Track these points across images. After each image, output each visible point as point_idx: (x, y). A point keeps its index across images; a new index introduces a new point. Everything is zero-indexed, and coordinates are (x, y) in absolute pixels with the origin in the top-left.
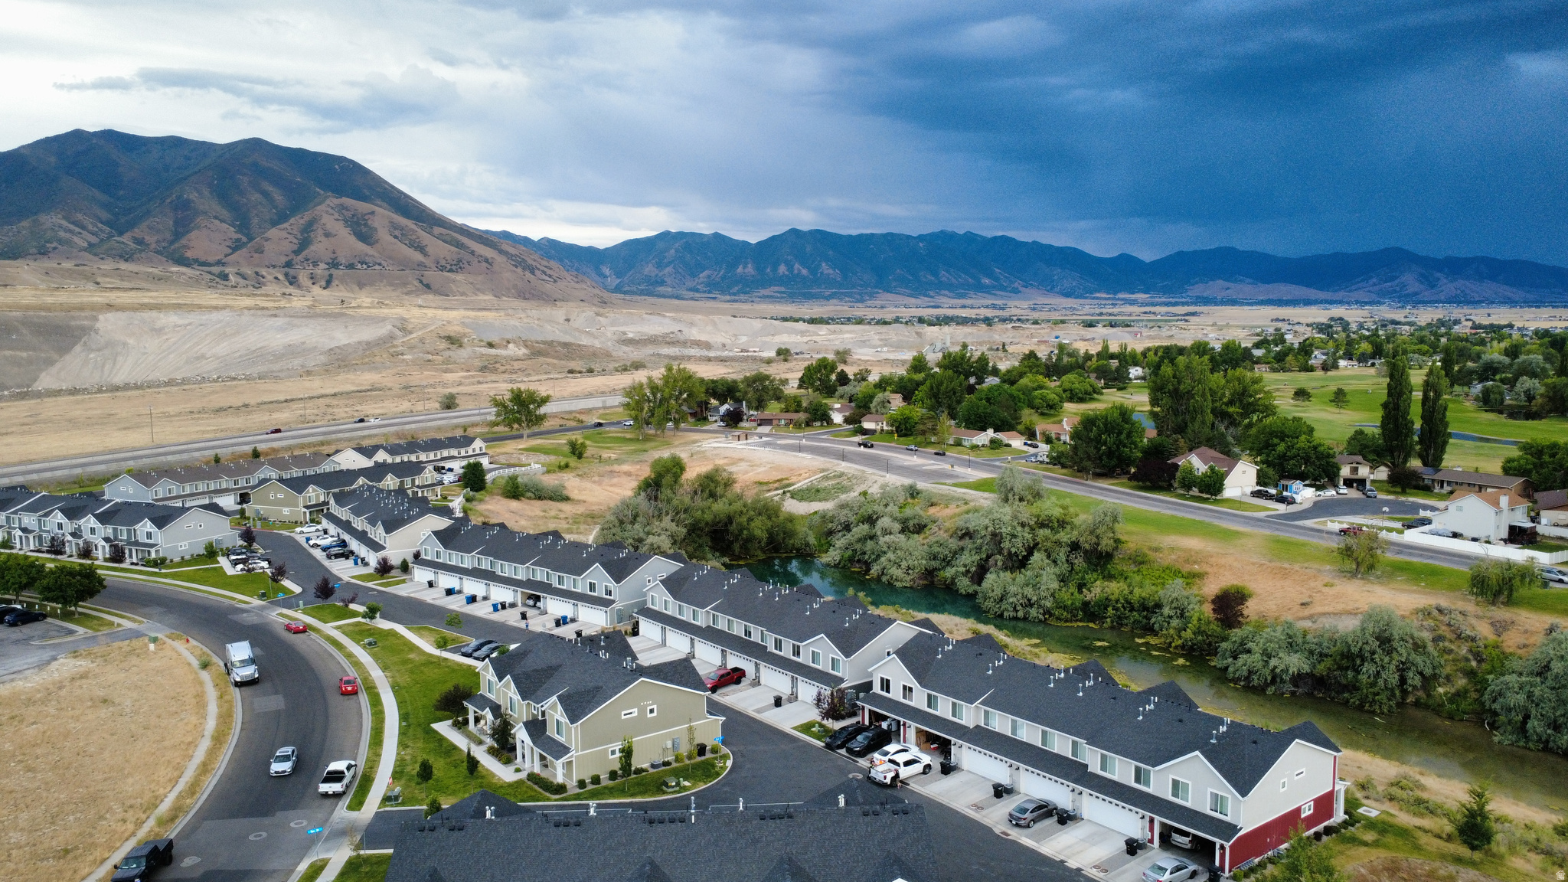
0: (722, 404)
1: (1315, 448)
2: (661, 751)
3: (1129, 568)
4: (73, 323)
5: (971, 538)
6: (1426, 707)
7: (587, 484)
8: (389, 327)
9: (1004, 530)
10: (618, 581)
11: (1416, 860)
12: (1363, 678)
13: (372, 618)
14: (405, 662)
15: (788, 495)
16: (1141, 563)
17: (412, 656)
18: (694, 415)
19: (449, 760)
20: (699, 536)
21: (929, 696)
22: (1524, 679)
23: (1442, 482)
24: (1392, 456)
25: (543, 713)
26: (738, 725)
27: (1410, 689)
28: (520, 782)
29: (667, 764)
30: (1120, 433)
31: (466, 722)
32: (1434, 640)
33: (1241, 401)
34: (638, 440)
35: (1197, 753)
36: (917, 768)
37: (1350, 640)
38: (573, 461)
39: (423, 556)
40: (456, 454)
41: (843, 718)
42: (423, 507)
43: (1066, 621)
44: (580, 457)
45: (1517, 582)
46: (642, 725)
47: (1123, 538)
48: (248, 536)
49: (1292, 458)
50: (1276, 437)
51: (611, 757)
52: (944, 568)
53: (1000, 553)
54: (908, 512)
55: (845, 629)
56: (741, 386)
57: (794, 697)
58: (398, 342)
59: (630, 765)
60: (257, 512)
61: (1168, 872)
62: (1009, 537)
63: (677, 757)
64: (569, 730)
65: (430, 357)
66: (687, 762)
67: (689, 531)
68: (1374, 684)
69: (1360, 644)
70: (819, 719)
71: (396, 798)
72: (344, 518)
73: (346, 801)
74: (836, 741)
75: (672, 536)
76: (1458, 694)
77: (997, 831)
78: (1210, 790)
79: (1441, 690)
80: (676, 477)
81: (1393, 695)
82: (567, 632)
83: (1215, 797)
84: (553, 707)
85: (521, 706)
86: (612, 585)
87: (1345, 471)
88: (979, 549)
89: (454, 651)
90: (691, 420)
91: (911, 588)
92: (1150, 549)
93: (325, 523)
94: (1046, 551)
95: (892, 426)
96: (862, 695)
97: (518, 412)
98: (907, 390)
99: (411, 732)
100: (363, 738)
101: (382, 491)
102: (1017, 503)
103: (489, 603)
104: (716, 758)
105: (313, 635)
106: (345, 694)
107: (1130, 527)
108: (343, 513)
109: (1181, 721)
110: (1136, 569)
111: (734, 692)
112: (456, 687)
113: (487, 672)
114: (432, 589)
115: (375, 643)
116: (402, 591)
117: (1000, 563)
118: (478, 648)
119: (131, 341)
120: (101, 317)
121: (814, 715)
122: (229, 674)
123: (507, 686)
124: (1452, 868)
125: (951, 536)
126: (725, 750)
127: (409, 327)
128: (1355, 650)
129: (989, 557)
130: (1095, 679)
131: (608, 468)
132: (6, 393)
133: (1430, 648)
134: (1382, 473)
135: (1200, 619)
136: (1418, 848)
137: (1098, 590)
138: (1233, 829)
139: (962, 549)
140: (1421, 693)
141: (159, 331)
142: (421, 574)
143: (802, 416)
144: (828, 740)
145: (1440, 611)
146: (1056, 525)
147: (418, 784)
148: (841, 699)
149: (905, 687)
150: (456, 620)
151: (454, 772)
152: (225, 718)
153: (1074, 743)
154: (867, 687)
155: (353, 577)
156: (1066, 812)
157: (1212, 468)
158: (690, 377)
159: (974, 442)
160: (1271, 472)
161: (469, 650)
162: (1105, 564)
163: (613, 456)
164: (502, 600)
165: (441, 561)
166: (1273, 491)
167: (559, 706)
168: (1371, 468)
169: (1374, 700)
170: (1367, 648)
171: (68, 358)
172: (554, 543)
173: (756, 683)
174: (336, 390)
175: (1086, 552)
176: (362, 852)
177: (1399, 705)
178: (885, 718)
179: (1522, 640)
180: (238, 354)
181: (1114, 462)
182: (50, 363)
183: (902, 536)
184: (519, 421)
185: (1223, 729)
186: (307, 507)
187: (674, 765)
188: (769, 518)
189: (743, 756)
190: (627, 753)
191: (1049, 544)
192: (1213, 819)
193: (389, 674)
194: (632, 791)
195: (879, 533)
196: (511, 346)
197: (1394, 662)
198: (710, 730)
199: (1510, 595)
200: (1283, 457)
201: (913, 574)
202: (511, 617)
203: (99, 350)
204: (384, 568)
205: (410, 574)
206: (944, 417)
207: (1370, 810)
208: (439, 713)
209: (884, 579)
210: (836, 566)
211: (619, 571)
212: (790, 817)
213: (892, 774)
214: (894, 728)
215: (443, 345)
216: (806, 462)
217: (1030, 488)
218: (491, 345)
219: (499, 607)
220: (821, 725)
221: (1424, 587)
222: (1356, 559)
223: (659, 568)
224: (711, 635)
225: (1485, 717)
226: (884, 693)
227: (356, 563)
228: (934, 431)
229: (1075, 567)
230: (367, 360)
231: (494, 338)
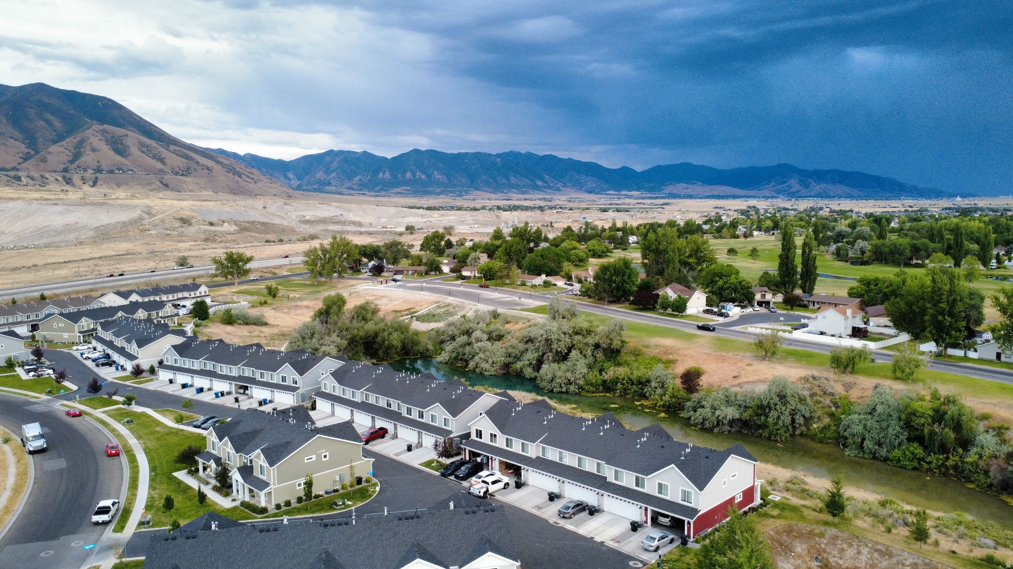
0: (370, 261)
1: (740, 283)
2: (332, 483)
3: (630, 358)
5: (532, 343)
6: (807, 436)
7: (279, 314)
8: (139, 212)
9: (553, 337)
10: (301, 375)
11: (802, 525)
12: (770, 420)
13: (129, 404)
14: (153, 433)
15: (415, 318)
16: (638, 355)
17: (158, 429)
18: (351, 268)
19: (185, 496)
20: (356, 346)
21: (507, 439)
22: (861, 417)
23: (814, 302)
24: (785, 288)
25: (251, 461)
26: (383, 464)
27: (797, 426)
28: (235, 508)
29: (336, 491)
30: (624, 275)
31: (197, 470)
32: (810, 396)
33: (696, 255)
34: (314, 285)
35: (673, 465)
36: (500, 485)
37: (762, 397)
38: (270, 300)
39: (165, 363)
40: (188, 296)
41: (452, 456)
42: (164, 329)
43: (593, 393)
44: (274, 296)
45: (857, 360)
46: (319, 466)
47: (626, 340)
48: (38, 353)
49: (728, 289)
50: (717, 276)
51: (298, 488)
52: (515, 362)
53: (551, 351)
54: (492, 327)
55: (453, 399)
56: (383, 249)
57: (420, 445)
58: (146, 222)
59: (311, 492)
60: (45, 337)
61: (657, 540)
62: (556, 341)
63: (343, 486)
64: (269, 471)
65: (169, 232)
66: (350, 489)
67: (349, 343)
68: (776, 424)
69: (768, 399)
70: (436, 457)
71: (148, 523)
72: (108, 339)
73: (112, 526)
74: (448, 471)
75: (338, 346)
76: (825, 428)
77: (551, 522)
78: (681, 488)
79: (815, 426)
80: (340, 308)
81: (788, 430)
82: (267, 408)
83: (684, 492)
84: (258, 456)
85: (235, 457)
86: (297, 377)
87: (758, 297)
88: (537, 349)
89: (188, 424)
90: (350, 272)
91: (495, 375)
92: (643, 346)
93: (94, 343)
94: (579, 349)
95: (481, 273)
96: (464, 441)
97: (231, 267)
98: (490, 251)
99: (158, 479)
100: (124, 484)
101: (135, 320)
102: (561, 319)
103: (212, 393)
104: (369, 486)
105: (87, 418)
106: (110, 455)
107: (631, 333)
108: (107, 336)
109: (663, 447)
110: (634, 359)
111: (381, 443)
112: (190, 447)
113: (211, 436)
114: (172, 385)
115: (132, 421)
116: (151, 386)
117: (551, 358)
118: (205, 422)
121: (433, 455)
122: (24, 446)
123: (226, 444)
124: (822, 528)
125: (520, 342)
126: (375, 480)
127: (154, 212)
128: (765, 403)
129: (544, 354)
130: (611, 424)
131: (294, 304)
133: (809, 401)
134: (780, 298)
135: (673, 389)
136: (803, 518)
137: (612, 373)
138: (696, 511)
139: (527, 350)
140: (804, 429)
142: (164, 375)
143: (423, 268)
144: (443, 470)
145: (814, 378)
146: (585, 333)
147: (164, 512)
148: (451, 444)
149: (491, 435)
150: (189, 404)
151: (189, 504)
152: (22, 476)
153: (598, 464)
154: (468, 435)
155: (115, 378)
156: (594, 507)
157: (679, 296)
158: (349, 243)
159: (534, 283)
160: (714, 298)
161: (199, 423)
162: (616, 357)
163: (297, 296)
164: (221, 390)
165: (178, 365)
166: (716, 310)
167: (262, 456)
168: (773, 294)
169: (777, 434)
170: (772, 402)
172: (257, 351)
173: (395, 436)
174: (102, 255)
175: (604, 349)
176: (124, 560)
177: (791, 436)
178: (479, 455)
179: (860, 394)
180: (29, 231)
181: (620, 293)
183: (489, 343)
184: (232, 274)
185: (688, 450)
186: (80, 332)
187: (341, 491)
188: (402, 333)
189: (386, 483)
190: (309, 484)
191: (581, 345)
192: (683, 506)
193: (141, 442)
194: (313, 509)
195: (474, 341)
196: (226, 224)
197: (788, 410)
198: (364, 467)
199: (853, 367)
200: (721, 288)
201: (496, 367)
202: (228, 401)
204: (138, 372)
205: (156, 375)
206: (514, 267)
207: (775, 497)
208: (178, 465)
209: (478, 370)
210: (446, 363)
211: (302, 368)
212: (418, 517)
213: (484, 490)
214: (485, 461)
215: (178, 224)
216: (426, 298)
217: (568, 310)
218: (211, 224)
219: (220, 394)
220: (438, 462)
221: (805, 365)
222: (765, 349)
223: (328, 366)
224: (365, 407)
225: (841, 441)
226: (478, 439)
227: (117, 369)
228: (508, 276)
229: (598, 359)
230: (123, 234)
231: (214, 219)
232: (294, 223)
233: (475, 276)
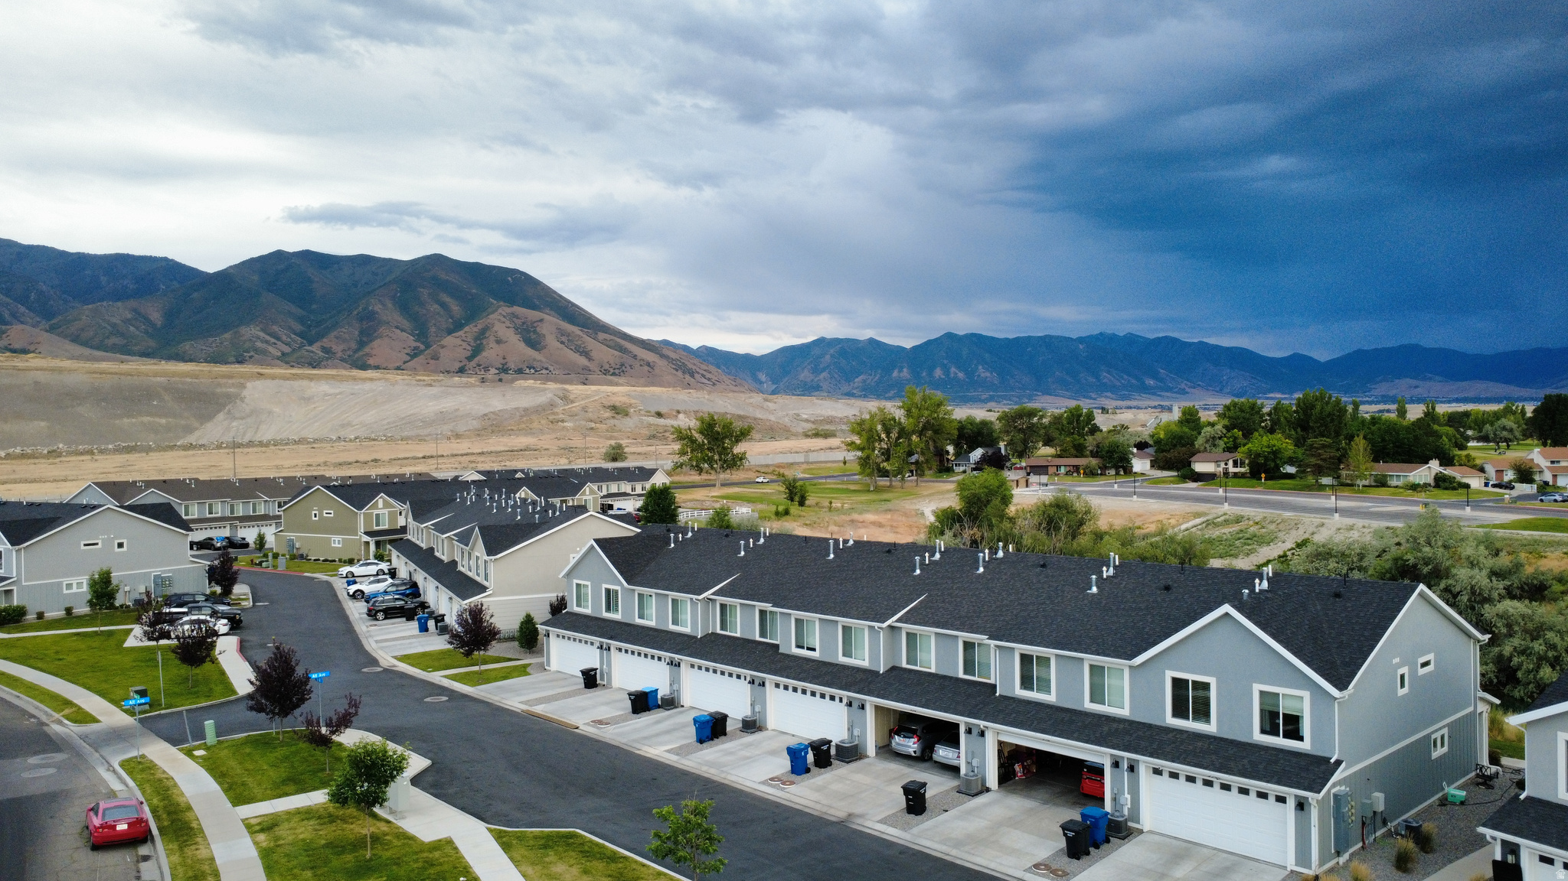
4: (218, 390)
8: (550, 395)
34: (869, 491)
38: (794, 509)
39: (574, 607)
40: (629, 491)
44: (802, 503)
48: (223, 574)
56: (995, 427)
58: (559, 410)
65: (593, 425)
72: (424, 545)
86: (1300, 689)
90: (931, 470)
93: (395, 559)
97: (709, 449)
103: (772, 744)
108: (424, 536)
114: (593, 695)
116: (516, 695)
119: (277, 410)
120: (249, 385)
127: (572, 397)
132: (110, 446)
141: (308, 400)
142: (567, 654)
143: (1092, 463)
155: (404, 658)
159: (1410, 480)
163: (845, 506)
165: (617, 616)
171: (209, 425)
174: (485, 450)
180: (385, 422)
182: (189, 430)
184: (710, 461)
186: (369, 533)
196: (681, 416)
203: (242, 418)
204: (476, 636)
205: (540, 652)
215: (608, 414)
216: (1153, 508)
218: (659, 415)
219: (808, 757)
227: (424, 628)
230: (524, 426)
231: (663, 410)
232: (786, 419)
233: (1226, 474)
